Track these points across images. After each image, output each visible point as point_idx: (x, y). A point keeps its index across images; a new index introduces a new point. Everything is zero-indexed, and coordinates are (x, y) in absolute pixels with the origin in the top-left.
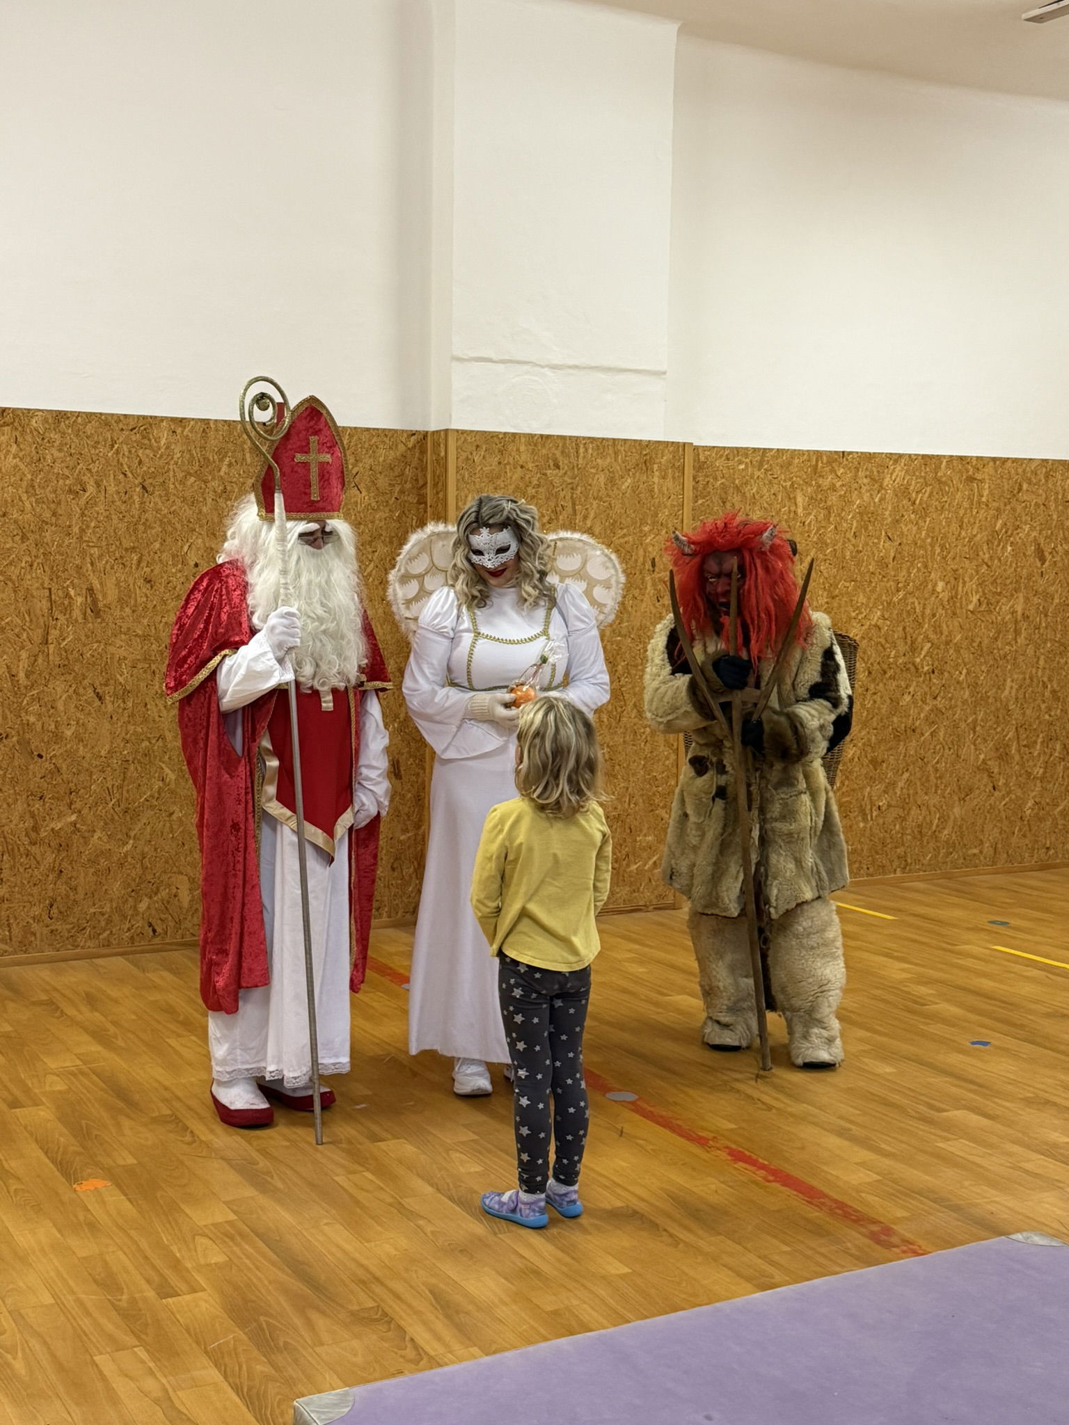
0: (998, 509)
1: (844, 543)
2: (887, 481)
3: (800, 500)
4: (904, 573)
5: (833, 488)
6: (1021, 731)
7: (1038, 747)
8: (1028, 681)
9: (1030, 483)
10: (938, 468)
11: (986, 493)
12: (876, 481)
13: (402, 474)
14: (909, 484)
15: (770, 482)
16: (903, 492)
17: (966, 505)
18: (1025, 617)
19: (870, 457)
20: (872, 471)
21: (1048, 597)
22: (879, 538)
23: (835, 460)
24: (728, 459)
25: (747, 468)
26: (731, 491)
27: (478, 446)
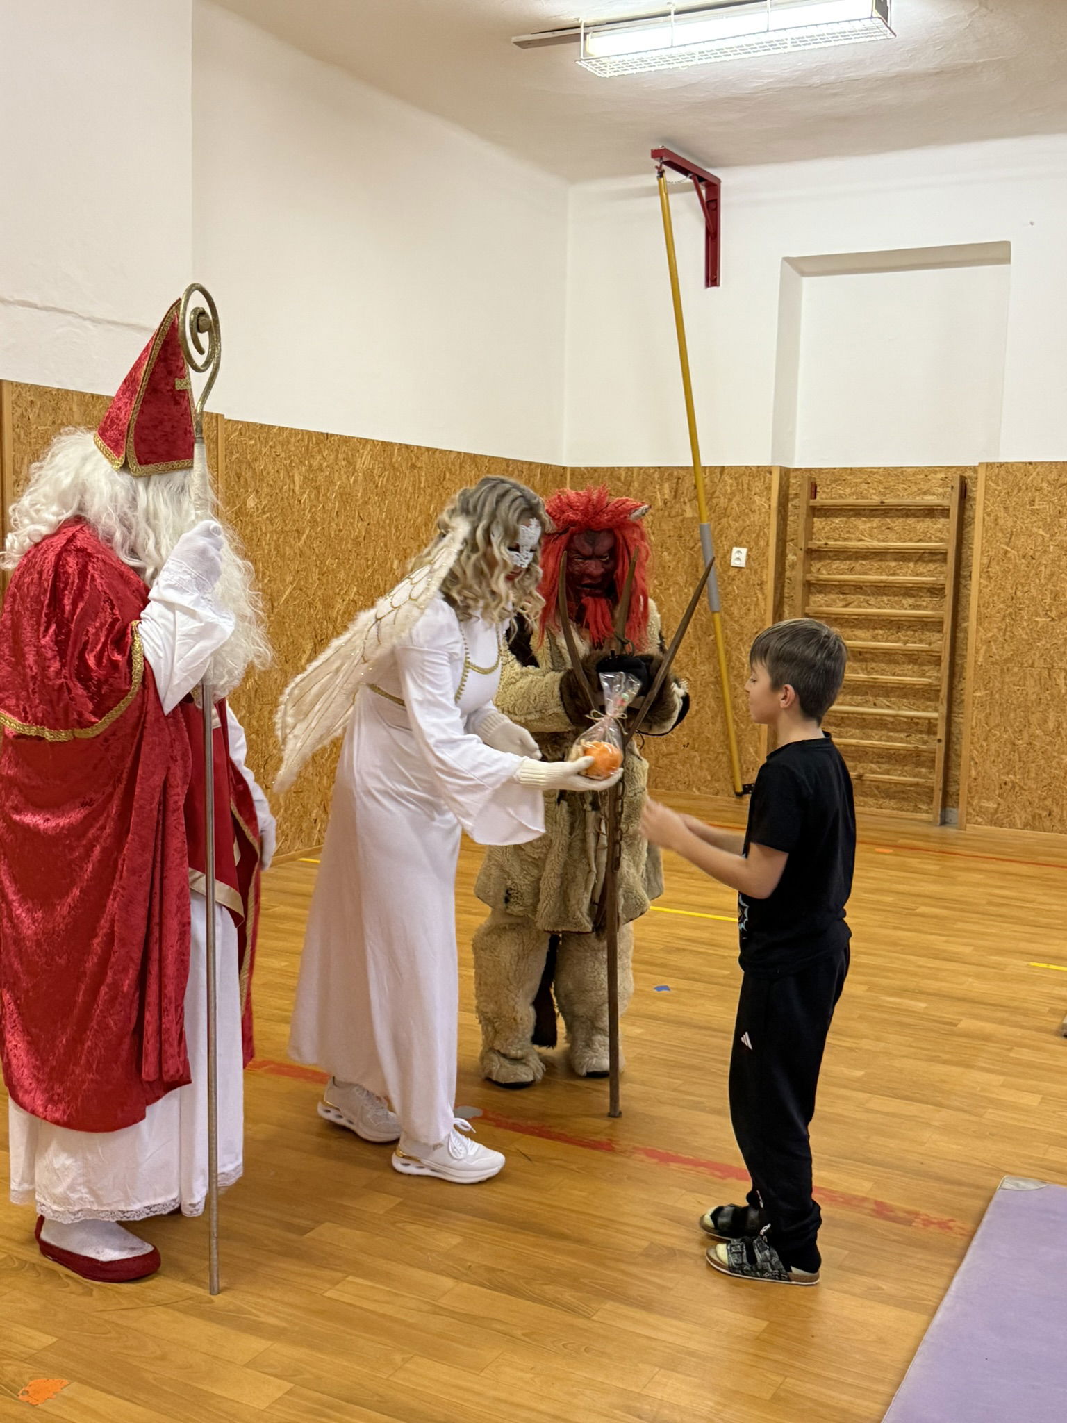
0: (431, 495)
1: (329, 523)
2: (359, 465)
3: (296, 478)
4: (371, 552)
5: (321, 469)
9: (450, 473)
10: (391, 456)
11: (423, 479)
12: (351, 463)
14: (373, 469)
15: (274, 459)
16: (369, 475)
17: (411, 489)
19: (346, 440)
20: (347, 455)
22: (353, 518)
23: (322, 441)
24: (241, 434)
25: (255, 444)
26: (244, 466)
27: (32, 402)
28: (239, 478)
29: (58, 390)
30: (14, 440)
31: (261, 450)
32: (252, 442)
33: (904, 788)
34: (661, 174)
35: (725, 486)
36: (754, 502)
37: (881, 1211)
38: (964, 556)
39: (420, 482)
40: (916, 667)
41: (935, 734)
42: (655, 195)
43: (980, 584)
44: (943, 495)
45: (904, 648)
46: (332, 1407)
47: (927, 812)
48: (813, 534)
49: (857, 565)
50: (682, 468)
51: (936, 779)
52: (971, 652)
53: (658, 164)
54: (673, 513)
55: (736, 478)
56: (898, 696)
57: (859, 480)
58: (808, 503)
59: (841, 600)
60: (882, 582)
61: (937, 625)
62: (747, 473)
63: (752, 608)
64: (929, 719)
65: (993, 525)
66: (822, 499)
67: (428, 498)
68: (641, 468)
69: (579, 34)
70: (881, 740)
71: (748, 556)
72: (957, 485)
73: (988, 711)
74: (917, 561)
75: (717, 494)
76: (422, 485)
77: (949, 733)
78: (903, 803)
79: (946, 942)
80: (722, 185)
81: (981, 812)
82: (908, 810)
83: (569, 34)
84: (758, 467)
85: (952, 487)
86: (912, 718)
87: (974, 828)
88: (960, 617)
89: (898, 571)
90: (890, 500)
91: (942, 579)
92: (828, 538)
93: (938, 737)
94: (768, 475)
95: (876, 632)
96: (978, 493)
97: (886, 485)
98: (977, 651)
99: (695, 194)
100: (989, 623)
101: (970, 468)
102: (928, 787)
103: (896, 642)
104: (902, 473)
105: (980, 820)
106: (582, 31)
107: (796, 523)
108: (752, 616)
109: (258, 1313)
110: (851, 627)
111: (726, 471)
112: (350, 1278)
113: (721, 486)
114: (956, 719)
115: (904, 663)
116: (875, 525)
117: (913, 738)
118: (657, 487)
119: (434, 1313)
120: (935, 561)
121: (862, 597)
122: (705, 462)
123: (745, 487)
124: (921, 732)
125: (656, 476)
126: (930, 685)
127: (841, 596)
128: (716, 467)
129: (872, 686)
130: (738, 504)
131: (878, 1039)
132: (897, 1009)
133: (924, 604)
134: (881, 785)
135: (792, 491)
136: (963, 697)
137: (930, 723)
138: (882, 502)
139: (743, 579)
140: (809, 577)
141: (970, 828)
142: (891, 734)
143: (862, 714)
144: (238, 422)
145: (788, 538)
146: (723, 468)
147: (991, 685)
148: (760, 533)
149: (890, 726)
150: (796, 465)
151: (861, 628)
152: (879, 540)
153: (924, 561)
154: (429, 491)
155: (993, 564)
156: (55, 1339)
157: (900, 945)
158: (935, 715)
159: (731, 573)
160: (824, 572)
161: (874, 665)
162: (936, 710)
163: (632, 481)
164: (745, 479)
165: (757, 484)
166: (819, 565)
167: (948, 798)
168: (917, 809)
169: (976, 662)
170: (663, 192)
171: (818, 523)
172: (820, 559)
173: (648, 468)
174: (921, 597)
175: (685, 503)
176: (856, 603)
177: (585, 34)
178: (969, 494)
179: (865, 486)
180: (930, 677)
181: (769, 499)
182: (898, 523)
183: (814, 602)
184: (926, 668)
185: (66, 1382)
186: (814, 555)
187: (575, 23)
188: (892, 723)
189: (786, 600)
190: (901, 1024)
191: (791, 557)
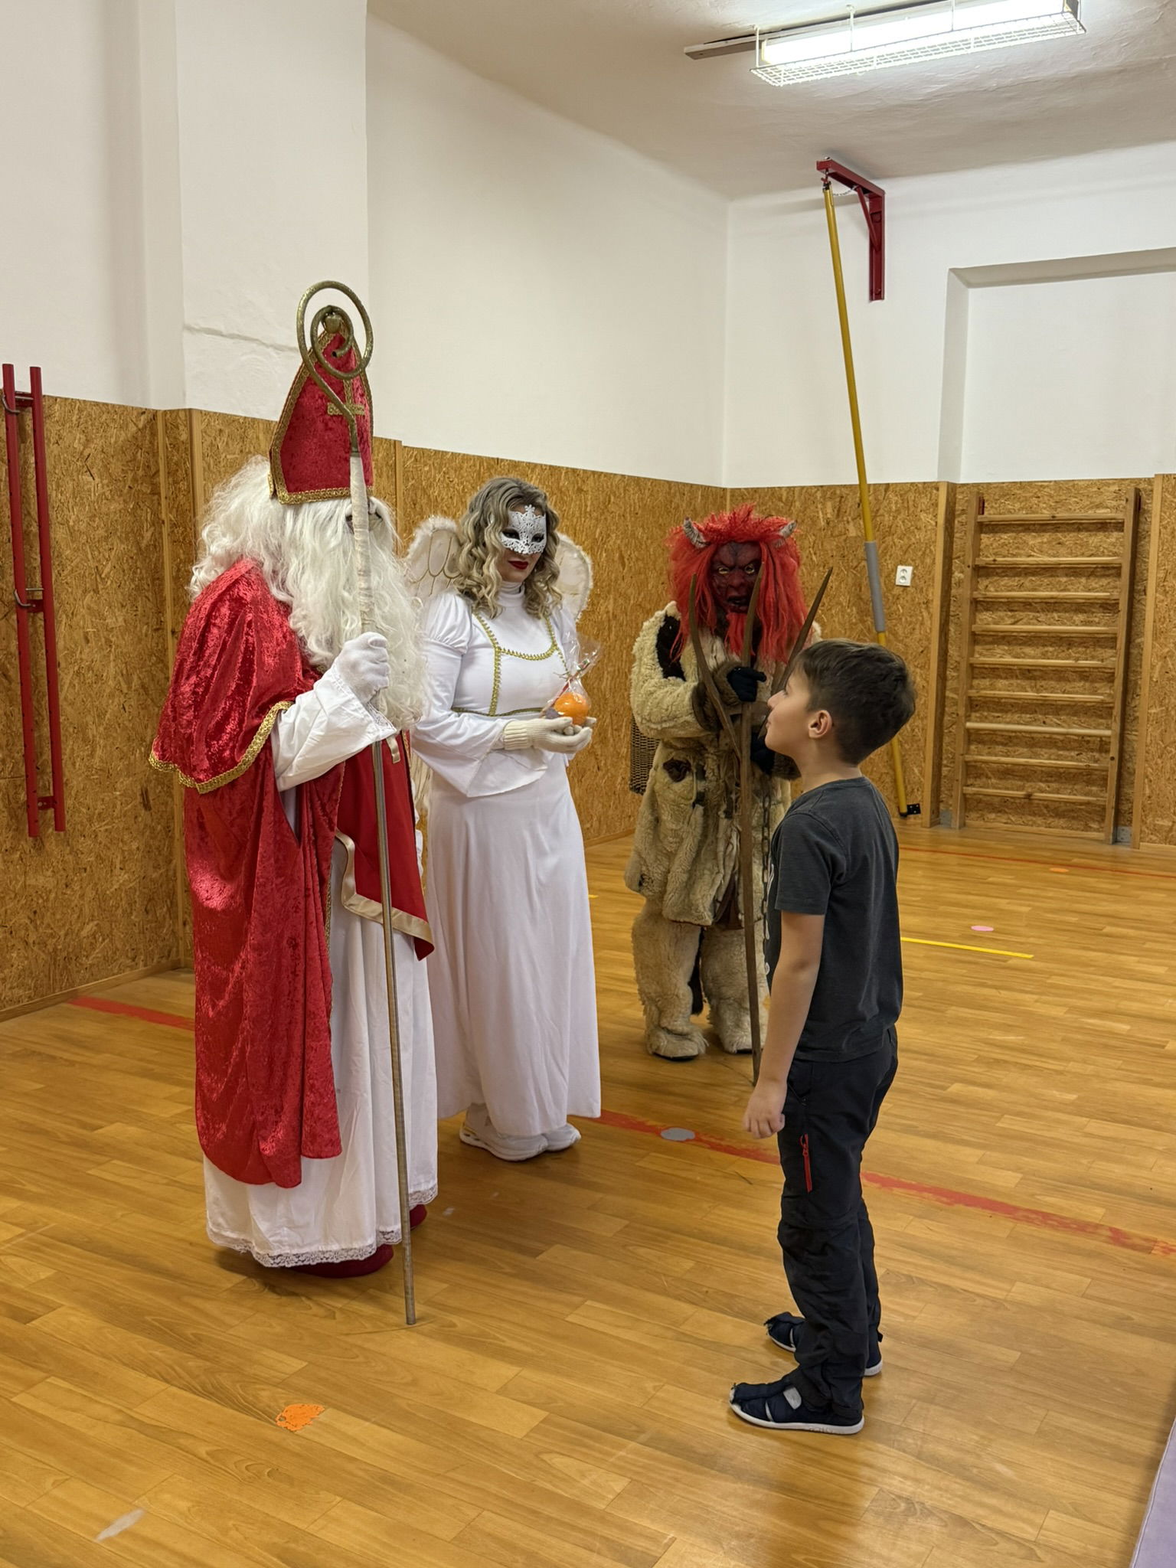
0: (597, 519)
6: (614, 718)
7: (623, 730)
8: (617, 673)
9: (615, 496)
10: (558, 480)
11: (589, 503)
13: (134, 459)
17: (577, 514)
18: (615, 617)
19: (515, 465)
21: (627, 598)
23: (493, 467)
24: (416, 460)
25: (430, 470)
26: (419, 493)
27: (221, 431)
28: (415, 505)
29: (245, 418)
30: (204, 468)
31: (435, 477)
32: (427, 469)
33: (1074, 807)
34: (827, 186)
35: (889, 503)
36: (920, 519)
37: (1118, 1238)
38: (1138, 570)
39: (586, 506)
40: (1087, 684)
41: (1107, 751)
42: (821, 208)
43: (1156, 598)
44: (1117, 508)
45: (1076, 665)
46: (590, 1437)
47: (1097, 830)
48: (980, 550)
49: (1027, 582)
50: (845, 486)
51: (1108, 798)
52: (1146, 667)
53: (824, 176)
54: (836, 533)
55: (901, 496)
56: (1068, 715)
57: (1028, 495)
58: (976, 518)
59: (1012, 617)
60: (1052, 598)
61: (1110, 641)
62: (913, 489)
63: (918, 626)
64: (1101, 737)
65: (1170, 538)
66: (990, 514)
67: (593, 521)
68: (803, 488)
69: (755, 42)
70: (1049, 759)
71: (914, 574)
72: (1132, 497)
73: (1163, 728)
74: (1088, 577)
75: (881, 511)
76: (588, 509)
77: (1121, 751)
78: (1073, 822)
79: (1139, 962)
80: (887, 197)
81: (1156, 830)
82: (1077, 829)
83: (743, 43)
84: (925, 483)
85: (1127, 500)
86: (1083, 736)
87: (1148, 847)
88: (1133, 633)
89: (1069, 587)
90: (1062, 514)
91: (1116, 595)
92: (996, 554)
93: (1111, 755)
94: (935, 491)
95: (1046, 649)
96: (1154, 506)
97: (1057, 499)
98: (1153, 667)
99: (860, 205)
100: (1166, 638)
101: (1145, 480)
102: (1099, 806)
103: (1067, 659)
104: (1074, 486)
105: (1154, 838)
106: (757, 38)
107: (963, 540)
108: (917, 635)
109: (505, 1339)
110: (1020, 645)
111: (891, 488)
112: (589, 1303)
113: (885, 503)
114: (1129, 737)
115: (1074, 680)
116: (1045, 540)
117: (1084, 755)
118: (819, 506)
119: (678, 1340)
120: (1108, 576)
121: (1032, 614)
122: (871, 480)
123: (911, 503)
124: (1092, 750)
125: (819, 494)
126: (1102, 702)
127: (1009, 613)
128: (880, 485)
129: (1042, 704)
130: (903, 522)
131: (1084, 1062)
132: (1102, 1031)
133: (1097, 620)
134: (1050, 803)
135: (958, 507)
136: (1137, 714)
137: (1101, 741)
138: (1053, 517)
139: (909, 598)
140: (976, 594)
141: (1145, 846)
142: (1061, 752)
143: (1030, 732)
144: (413, 448)
145: (954, 556)
146: (888, 485)
147: (1167, 701)
148: (926, 550)
149: (1060, 744)
150: (962, 480)
151: (1029, 645)
152: (1050, 555)
153: (1096, 576)
154: (595, 514)
155: (1170, 578)
156: (305, 1364)
157: (1091, 966)
158: (1108, 733)
159: (896, 591)
160: (992, 589)
161: (1043, 683)
162: (1108, 728)
163: (793, 502)
164: (911, 496)
165: (922, 500)
166: (986, 582)
167: (1121, 816)
168: (1087, 828)
169: (1151, 678)
170: (829, 205)
171: (986, 539)
172: (987, 576)
173: (811, 487)
174: (1093, 613)
175: (848, 522)
176: (1024, 620)
177: (761, 42)
178: (1143, 506)
179: (1035, 500)
180: (1102, 694)
181: (935, 516)
182: (1069, 538)
183: (981, 620)
184: (1097, 685)
185: (321, 1408)
186: (982, 572)
187: (750, 30)
188: (1062, 741)
189: (952, 618)
190: (1106, 1046)
191: (957, 575)
